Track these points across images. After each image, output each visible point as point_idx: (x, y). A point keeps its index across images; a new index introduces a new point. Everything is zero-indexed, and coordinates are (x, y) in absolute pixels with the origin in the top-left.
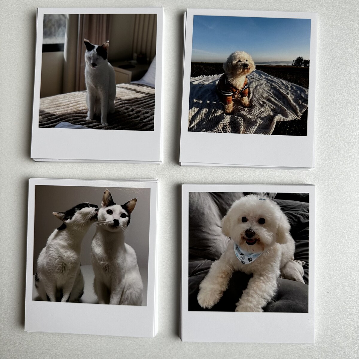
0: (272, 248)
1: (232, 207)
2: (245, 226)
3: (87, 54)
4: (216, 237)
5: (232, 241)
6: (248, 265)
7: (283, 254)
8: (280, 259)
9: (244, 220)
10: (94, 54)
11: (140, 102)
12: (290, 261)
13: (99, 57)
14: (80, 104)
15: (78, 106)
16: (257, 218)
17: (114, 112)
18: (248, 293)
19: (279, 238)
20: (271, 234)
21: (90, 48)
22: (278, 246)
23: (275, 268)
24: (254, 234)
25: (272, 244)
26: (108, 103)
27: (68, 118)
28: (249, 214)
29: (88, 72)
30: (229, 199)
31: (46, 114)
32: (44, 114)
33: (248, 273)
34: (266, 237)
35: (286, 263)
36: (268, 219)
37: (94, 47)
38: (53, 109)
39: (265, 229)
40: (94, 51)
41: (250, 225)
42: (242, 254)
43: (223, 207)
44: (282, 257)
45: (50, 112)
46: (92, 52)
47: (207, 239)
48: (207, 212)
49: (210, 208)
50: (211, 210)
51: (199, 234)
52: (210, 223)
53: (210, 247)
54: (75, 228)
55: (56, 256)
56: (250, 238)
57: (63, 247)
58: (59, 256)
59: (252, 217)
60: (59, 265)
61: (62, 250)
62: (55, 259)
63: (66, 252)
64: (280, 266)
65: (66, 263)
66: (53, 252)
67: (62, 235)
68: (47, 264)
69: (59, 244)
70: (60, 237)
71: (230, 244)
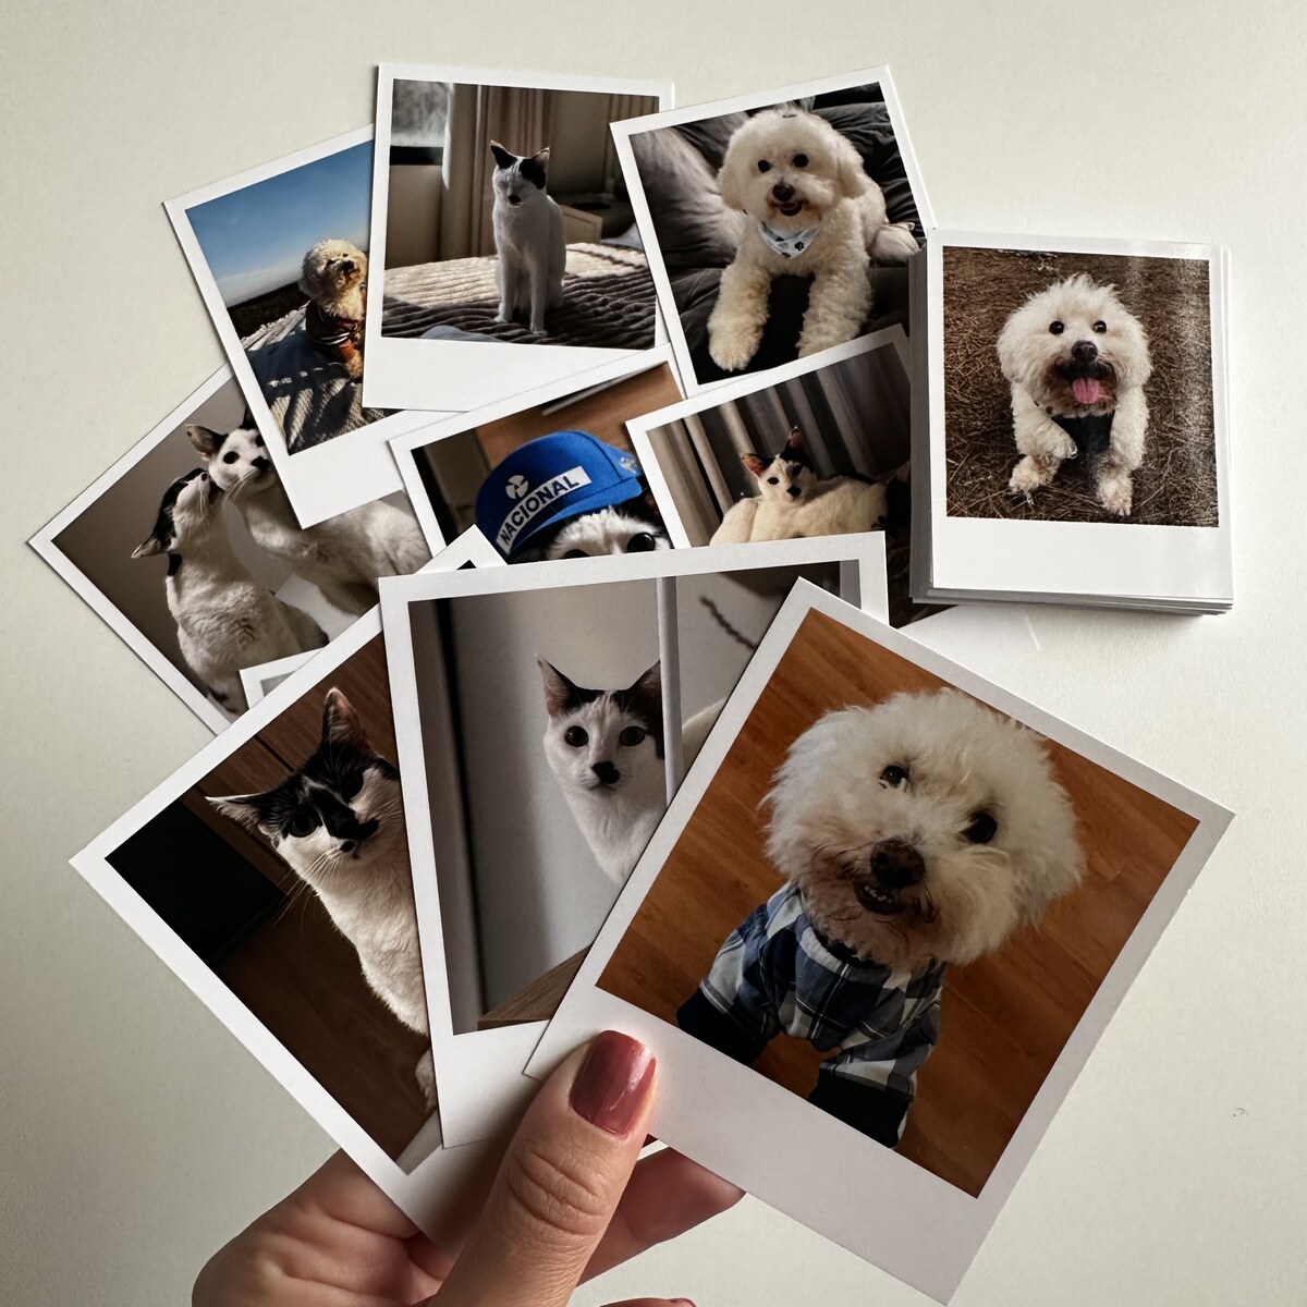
0: (837, 210)
1: (731, 145)
2: (770, 179)
3: (497, 175)
4: (715, 218)
5: (752, 217)
6: (798, 258)
7: (863, 218)
8: (860, 228)
9: (764, 166)
10: (514, 175)
11: (621, 285)
12: (882, 229)
13: (525, 182)
14: (479, 286)
15: (478, 289)
16: (790, 155)
17: (561, 304)
18: (815, 316)
19: (846, 187)
20: (828, 182)
21: (504, 161)
22: (849, 203)
23: (855, 249)
24: (791, 191)
25: (836, 202)
26: (548, 287)
27: (452, 316)
28: (771, 154)
29: (500, 215)
30: (719, 131)
31: (401, 305)
32: (395, 307)
33: (804, 275)
34: (821, 190)
35: (876, 235)
36: (813, 153)
37: (515, 160)
38: (416, 295)
39: (812, 176)
40: (514, 169)
41: (779, 175)
42: (779, 239)
43: (711, 152)
44: (864, 224)
45: (410, 302)
46: (509, 170)
47: (697, 226)
48: (681, 170)
49: (684, 159)
50: (687, 162)
51: (678, 219)
52: (694, 190)
53: (707, 240)
54: (199, 542)
55: (212, 623)
56: (786, 201)
57: (211, 595)
58: (219, 619)
59: (778, 157)
60: (234, 631)
61: (214, 603)
62: (218, 629)
63: (224, 599)
64: (866, 243)
65: (245, 616)
66: (201, 622)
67: (186, 578)
68: (211, 651)
69: (199, 598)
70: (187, 584)
71: (747, 225)
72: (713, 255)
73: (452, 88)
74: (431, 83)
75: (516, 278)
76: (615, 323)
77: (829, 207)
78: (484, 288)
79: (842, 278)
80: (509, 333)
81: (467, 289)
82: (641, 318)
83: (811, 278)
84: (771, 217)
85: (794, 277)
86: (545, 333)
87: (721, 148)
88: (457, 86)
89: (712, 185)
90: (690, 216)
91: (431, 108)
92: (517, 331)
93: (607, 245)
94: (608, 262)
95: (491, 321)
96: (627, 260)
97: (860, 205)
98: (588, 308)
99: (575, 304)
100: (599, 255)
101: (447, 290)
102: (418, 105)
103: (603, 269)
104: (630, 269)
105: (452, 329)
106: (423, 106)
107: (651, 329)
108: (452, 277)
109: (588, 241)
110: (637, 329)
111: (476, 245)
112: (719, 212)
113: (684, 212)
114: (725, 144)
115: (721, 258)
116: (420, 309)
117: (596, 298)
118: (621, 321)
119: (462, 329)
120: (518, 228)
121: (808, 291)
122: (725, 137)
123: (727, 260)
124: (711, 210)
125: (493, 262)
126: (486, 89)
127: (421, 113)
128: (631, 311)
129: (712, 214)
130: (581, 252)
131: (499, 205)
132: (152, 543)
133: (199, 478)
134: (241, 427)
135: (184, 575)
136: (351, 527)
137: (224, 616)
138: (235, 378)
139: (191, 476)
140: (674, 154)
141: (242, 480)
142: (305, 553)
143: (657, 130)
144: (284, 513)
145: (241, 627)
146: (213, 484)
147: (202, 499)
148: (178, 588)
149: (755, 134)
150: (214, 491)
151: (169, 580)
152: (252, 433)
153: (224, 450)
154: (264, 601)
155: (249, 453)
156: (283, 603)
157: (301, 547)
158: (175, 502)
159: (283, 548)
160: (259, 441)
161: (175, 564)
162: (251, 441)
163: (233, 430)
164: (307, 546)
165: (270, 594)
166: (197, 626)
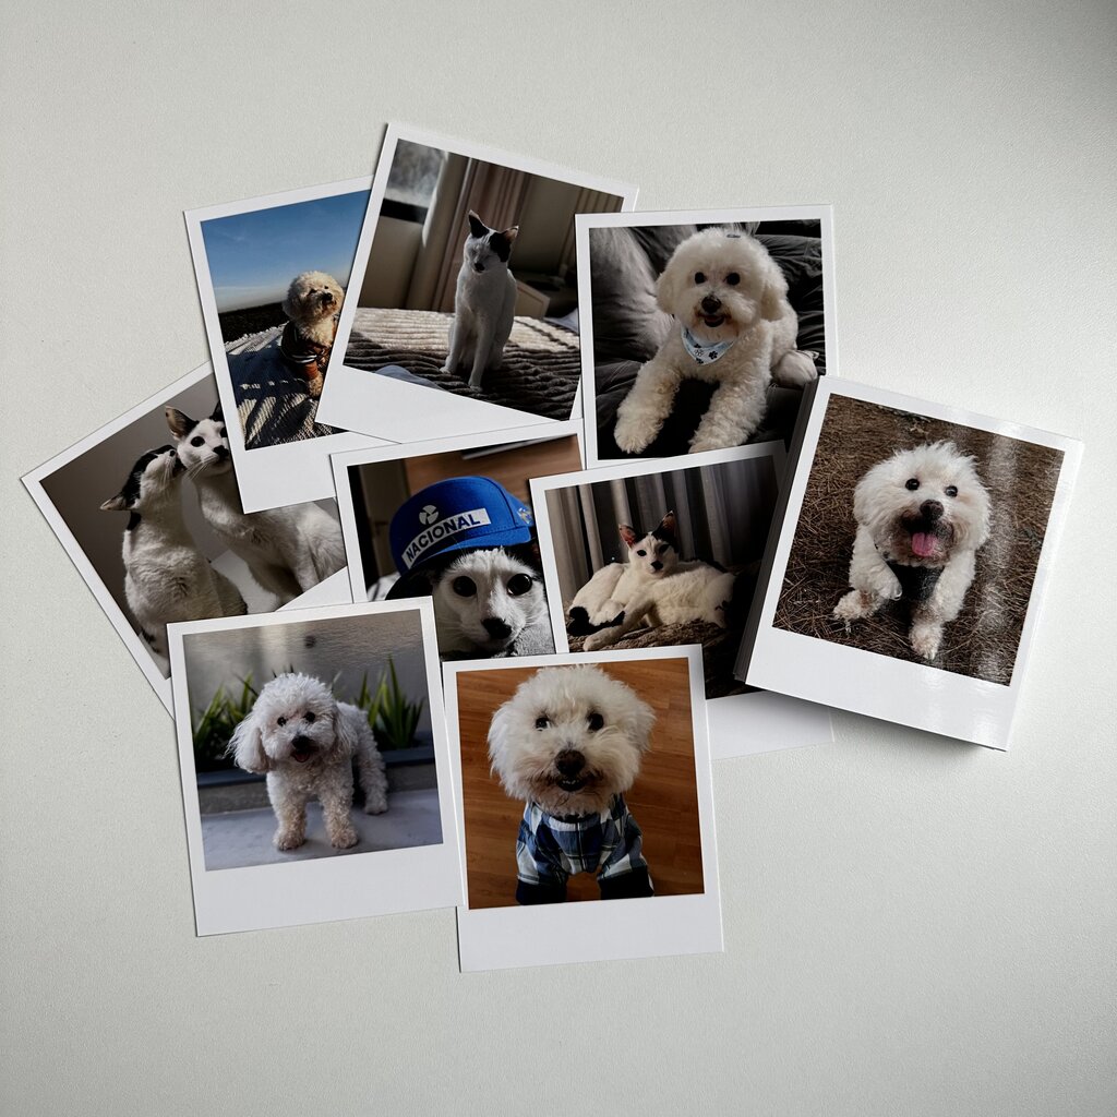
0: (754, 329)
1: (676, 254)
2: (702, 291)
3: (469, 242)
4: (646, 316)
5: (678, 322)
6: (710, 365)
7: (775, 340)
8: (770, 349)
9: (700, 278)
10: (483, 245)
11: (554, 360)
12: (790, 353)
13: (492, 253)
14: (434, 337)
15: (431, 340)
16: (725, 273)
17: (498, 367)
18: (711, 420)
19: (767, 310)
20: (752, 302)
21: (478, 231)
22: (766, 325)
23: (761, 367)
24: (719, 304)
25: (754, 322)
26: (492, 348)
27: (405, 359)
28: (708, 267)
29: (464, 278)
30: (668, 239)
31: (364, 341)
32: (359, 341)
33: (711, 381)
34: (743, 309)
35: (783, 357)
36: (746, 273)
37: (487, 232)
38: (379, 334)
39: (739, 295)
40: (484, 240)
41: (711, 289)
42: (697, 346)
43: (657, 256)
44: (774, 346)
45: (373, 339)
46: (480, 240)
47: (629, 321)
48: (627, 268)
49: (632, 259)
50: (635, 262)
51: (614, 312)
52: (634, 288)
53: (635, 335)
54: (157, 507)
55: (155, 576)
56: (712, 314)
57: (158, 552)
58: (162, 573)
59: (714, 272)
60: (172, 586)
61: (159, 560)
62: (159, 581)
63: (169, 558)
64: (771, 364)
65: (183, 576)
66: (146, 573)
67: (141, 535)
68: (150, 600)
69: (148, 553)
70: (141, 539)
71: (673, 327)
72: (637, 349)
73: (446, 156)
74: (430, 149)
75: (466, 338)
76: (540, 392)
77: (747, 326)
78: (437, 341)
79: (742, 390)
80: (450, 384)
81: (422, 338)
82: (564, 393)
83: (716, 385)
84: (694, 326)
85: (702, 381)
86: (479, 389)
87: (667, 255)
88: (453, 156)
89: (651, 287)
90: (627, 312)
91: (425, 170)
92: (457, 383)
93: (548, 323)
94: (546, 338)
95: (437, 369)
96: (563, 340)
97: (775, 329)
98: (521, 375)
99: (509, 369)
100: (540, 331)
101: (406, 335)
102: (414, 166)
103: (542, 344)
104: (564, 348)
105: (403, 370)
106: (418, 168)
107: (570, 403)
108: (412, 325)
109: (534, 317)
110: (559, 401)
111: (438, 301)
112: (651, 312)
113: (620, 307)
114: (671, 251)
115: (643, 353)
116: (380, 347)
117: (529, 367)
118: (546, 392)
119: (412, 373)
120: (478, 293)
121: (711, 396)
122: (672, 245)
123: (648, 356)
124: (645, 310)
125: (449, 319)
126: (476, 162)
127: (415, 174)
128: (556, 384)
129: (644, 313)
130: (526, 325)
131: (465, 270)
132: (119, 500)
133: (168, 453)
134: (211, 418)
135: (140, 532)
136: (286, 520)
137: (165, 572)
138: (214, 373)
139: (162, 451)
140: (624, 252)
141: (203, 462)
142: (243, 534)
143: (615, 228)
144: (232, 498)
145: (178, 584)
146: (178, 460)
147: (167, 471)
148: (133, 542)
149: (699, 248)
150: (178, 467)
151: (127, 533)
152: (219, 424)
153: (194, 434)
154: (201, 567)
155: (213, 441)
156: (215, 571)
157: (239, 528)
158: (144, 470)
159: (223, 525)
160: (223, 433)
161: (134, 522)
162: (217, 431)
163: (203, 419)
164: (245, 529)
165: (206, 561)
166: (142, 576)
